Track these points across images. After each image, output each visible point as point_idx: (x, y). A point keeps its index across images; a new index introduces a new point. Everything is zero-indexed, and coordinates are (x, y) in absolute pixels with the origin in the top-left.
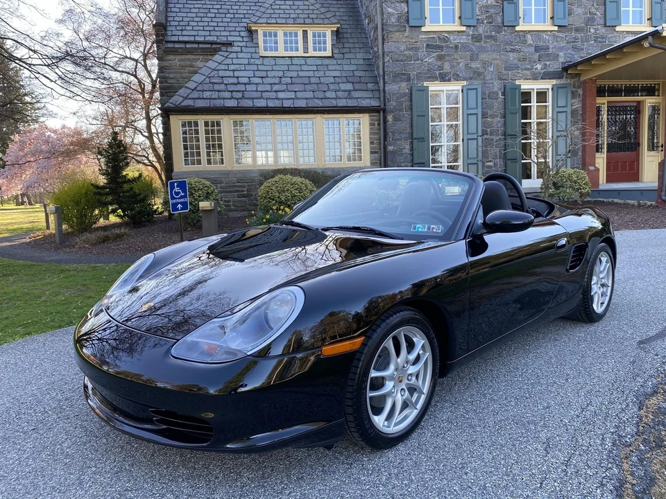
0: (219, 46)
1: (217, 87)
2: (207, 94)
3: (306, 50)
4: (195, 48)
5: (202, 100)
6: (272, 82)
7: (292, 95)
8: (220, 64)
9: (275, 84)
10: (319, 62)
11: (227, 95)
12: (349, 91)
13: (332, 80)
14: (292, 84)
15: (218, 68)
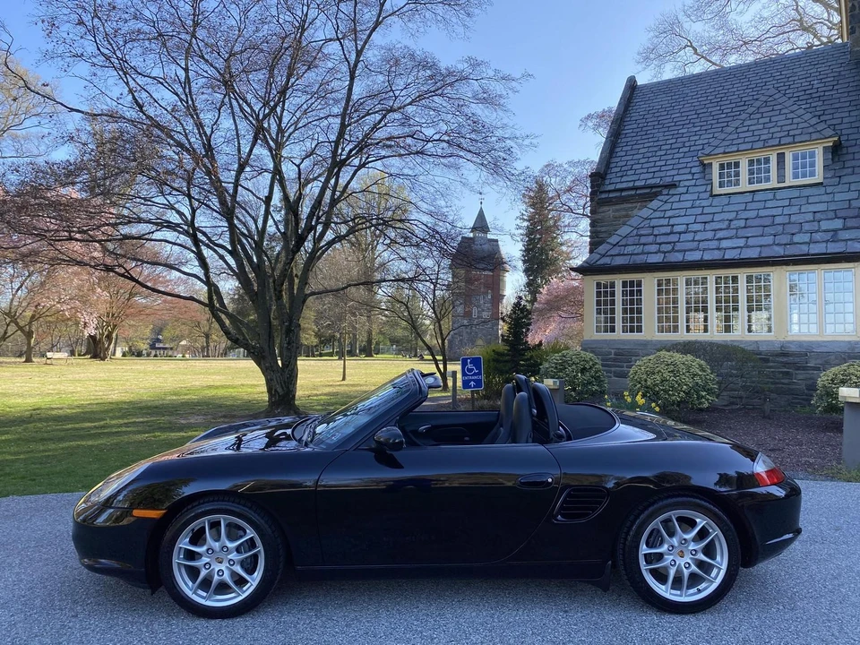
0: (660, 189)
1: (643, 240)
2: (629, 249)
3: (781, 178)
4: (632, 196)
5: (622, 257)
6: (717, 228)
7: (741, 242)
8: (655, 211)
9: (721, 229)
10: (795, 193)
11: (654, 248)
12: (835, 231)
13: (811, 217)
14: (745, 227)
15: (652, 216)
